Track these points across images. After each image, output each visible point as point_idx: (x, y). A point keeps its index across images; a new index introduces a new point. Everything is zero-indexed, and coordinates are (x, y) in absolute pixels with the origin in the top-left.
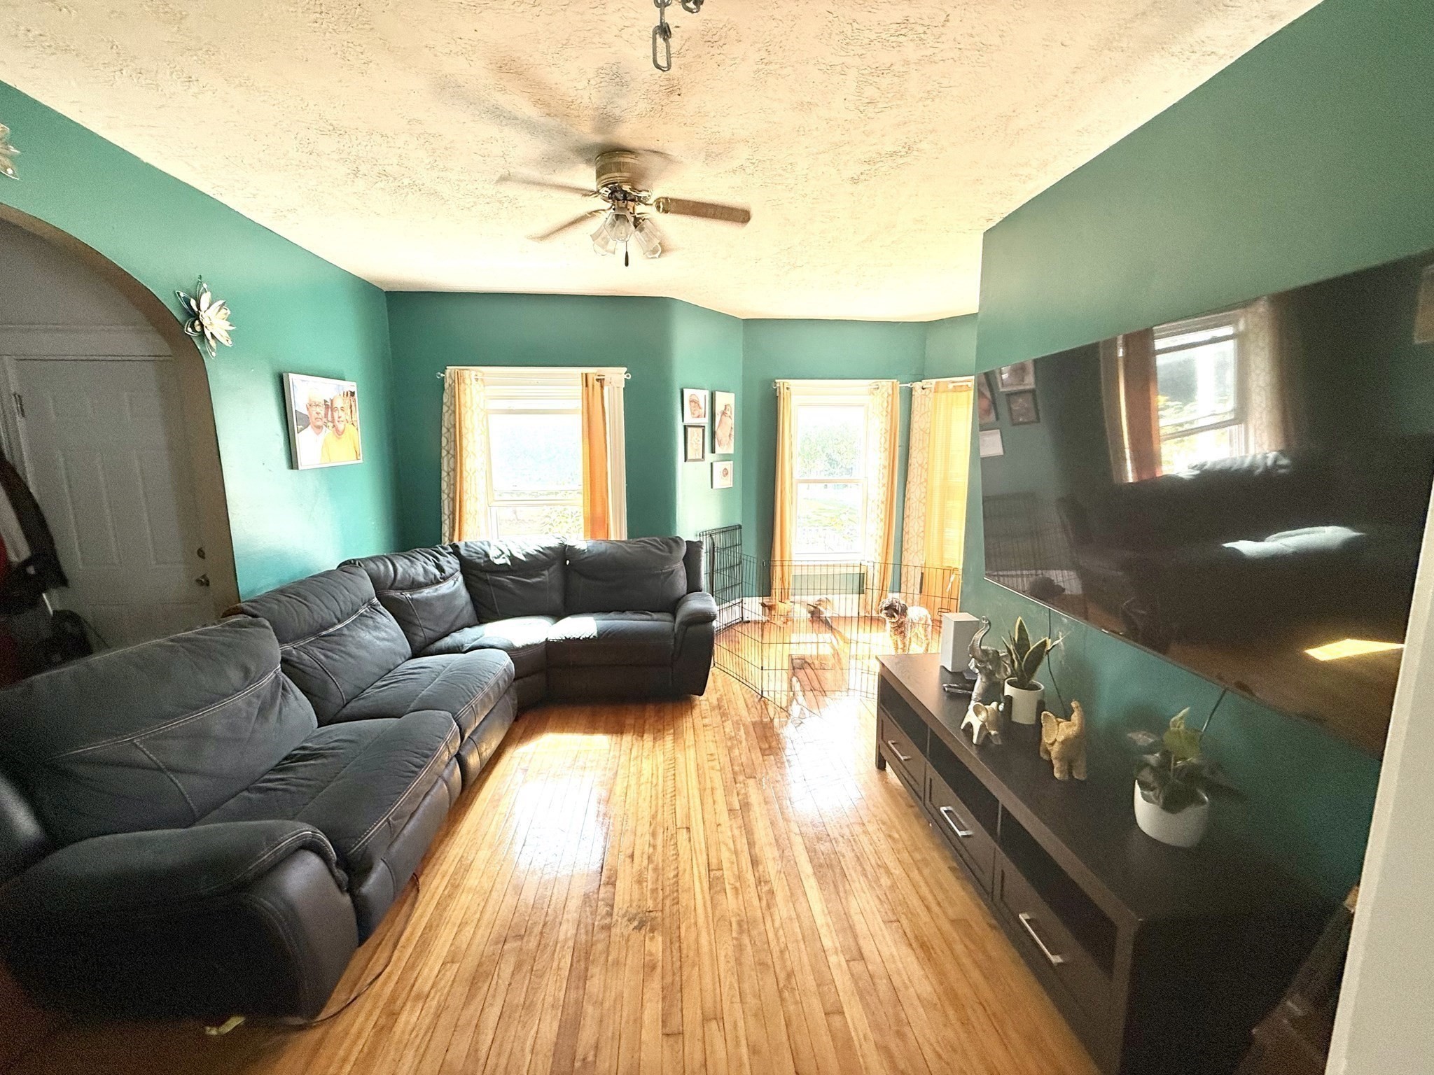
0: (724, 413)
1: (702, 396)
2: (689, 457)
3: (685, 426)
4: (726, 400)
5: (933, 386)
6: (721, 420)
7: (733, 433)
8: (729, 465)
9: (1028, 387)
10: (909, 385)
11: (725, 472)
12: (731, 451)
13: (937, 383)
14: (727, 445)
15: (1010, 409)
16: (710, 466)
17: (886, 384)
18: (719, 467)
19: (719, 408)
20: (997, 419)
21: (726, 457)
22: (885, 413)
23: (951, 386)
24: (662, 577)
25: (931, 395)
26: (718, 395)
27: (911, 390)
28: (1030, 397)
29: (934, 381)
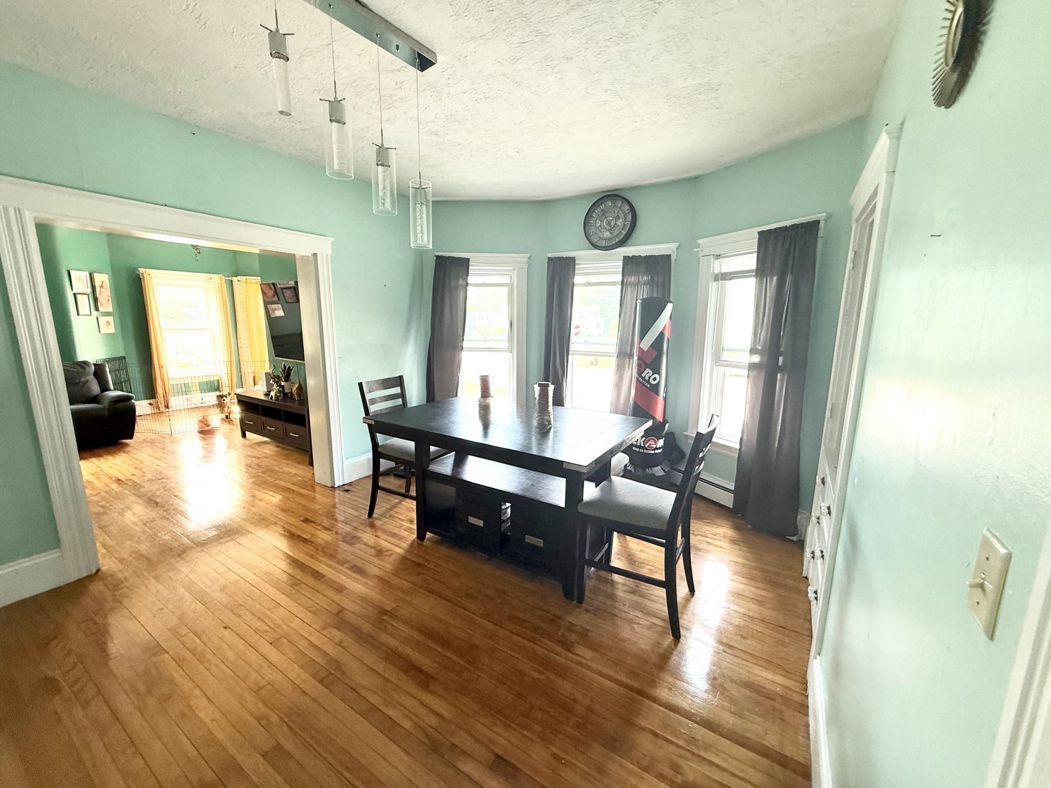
0: (101, 287)
1: (85, 275)
2: (80, 313)
3: (75, 294)
4: (102, 279)
5: (244, 280)
6: (100, 291)
7: (110, 299)
8: (110, 319)
9: (291, 286)
10: (230, 278)
11: (108, 323)
12: (111, 309)
13: (246, 279)
14: (107, 305)
15: (284, 296)
16: (96, 319)
17: (216, 277)
18: (103, 320)
19: (97, 284)
20: (279, 299)
21: (107, 314)
22: (218, 293)
23: (254, 281)
24: (81, 384)
25: (244, 284)
26: (96, 276)
27: (232, 281)
28: (293, 289)
29: (244, 277)
